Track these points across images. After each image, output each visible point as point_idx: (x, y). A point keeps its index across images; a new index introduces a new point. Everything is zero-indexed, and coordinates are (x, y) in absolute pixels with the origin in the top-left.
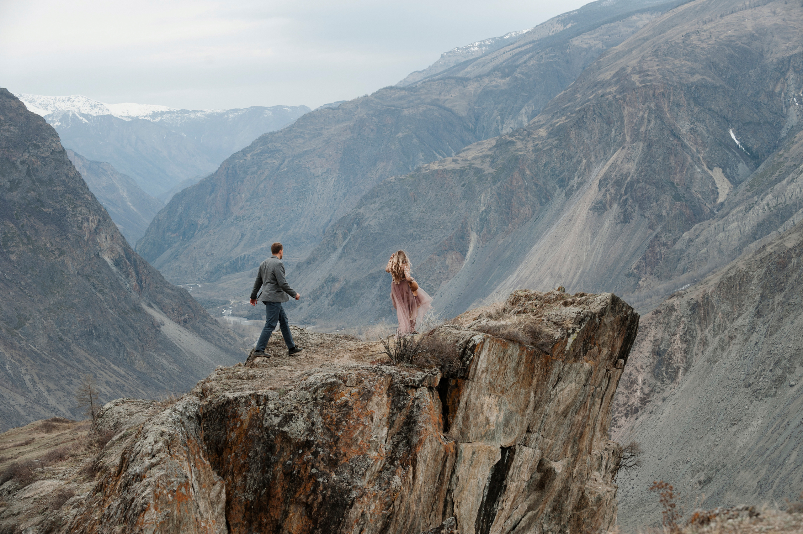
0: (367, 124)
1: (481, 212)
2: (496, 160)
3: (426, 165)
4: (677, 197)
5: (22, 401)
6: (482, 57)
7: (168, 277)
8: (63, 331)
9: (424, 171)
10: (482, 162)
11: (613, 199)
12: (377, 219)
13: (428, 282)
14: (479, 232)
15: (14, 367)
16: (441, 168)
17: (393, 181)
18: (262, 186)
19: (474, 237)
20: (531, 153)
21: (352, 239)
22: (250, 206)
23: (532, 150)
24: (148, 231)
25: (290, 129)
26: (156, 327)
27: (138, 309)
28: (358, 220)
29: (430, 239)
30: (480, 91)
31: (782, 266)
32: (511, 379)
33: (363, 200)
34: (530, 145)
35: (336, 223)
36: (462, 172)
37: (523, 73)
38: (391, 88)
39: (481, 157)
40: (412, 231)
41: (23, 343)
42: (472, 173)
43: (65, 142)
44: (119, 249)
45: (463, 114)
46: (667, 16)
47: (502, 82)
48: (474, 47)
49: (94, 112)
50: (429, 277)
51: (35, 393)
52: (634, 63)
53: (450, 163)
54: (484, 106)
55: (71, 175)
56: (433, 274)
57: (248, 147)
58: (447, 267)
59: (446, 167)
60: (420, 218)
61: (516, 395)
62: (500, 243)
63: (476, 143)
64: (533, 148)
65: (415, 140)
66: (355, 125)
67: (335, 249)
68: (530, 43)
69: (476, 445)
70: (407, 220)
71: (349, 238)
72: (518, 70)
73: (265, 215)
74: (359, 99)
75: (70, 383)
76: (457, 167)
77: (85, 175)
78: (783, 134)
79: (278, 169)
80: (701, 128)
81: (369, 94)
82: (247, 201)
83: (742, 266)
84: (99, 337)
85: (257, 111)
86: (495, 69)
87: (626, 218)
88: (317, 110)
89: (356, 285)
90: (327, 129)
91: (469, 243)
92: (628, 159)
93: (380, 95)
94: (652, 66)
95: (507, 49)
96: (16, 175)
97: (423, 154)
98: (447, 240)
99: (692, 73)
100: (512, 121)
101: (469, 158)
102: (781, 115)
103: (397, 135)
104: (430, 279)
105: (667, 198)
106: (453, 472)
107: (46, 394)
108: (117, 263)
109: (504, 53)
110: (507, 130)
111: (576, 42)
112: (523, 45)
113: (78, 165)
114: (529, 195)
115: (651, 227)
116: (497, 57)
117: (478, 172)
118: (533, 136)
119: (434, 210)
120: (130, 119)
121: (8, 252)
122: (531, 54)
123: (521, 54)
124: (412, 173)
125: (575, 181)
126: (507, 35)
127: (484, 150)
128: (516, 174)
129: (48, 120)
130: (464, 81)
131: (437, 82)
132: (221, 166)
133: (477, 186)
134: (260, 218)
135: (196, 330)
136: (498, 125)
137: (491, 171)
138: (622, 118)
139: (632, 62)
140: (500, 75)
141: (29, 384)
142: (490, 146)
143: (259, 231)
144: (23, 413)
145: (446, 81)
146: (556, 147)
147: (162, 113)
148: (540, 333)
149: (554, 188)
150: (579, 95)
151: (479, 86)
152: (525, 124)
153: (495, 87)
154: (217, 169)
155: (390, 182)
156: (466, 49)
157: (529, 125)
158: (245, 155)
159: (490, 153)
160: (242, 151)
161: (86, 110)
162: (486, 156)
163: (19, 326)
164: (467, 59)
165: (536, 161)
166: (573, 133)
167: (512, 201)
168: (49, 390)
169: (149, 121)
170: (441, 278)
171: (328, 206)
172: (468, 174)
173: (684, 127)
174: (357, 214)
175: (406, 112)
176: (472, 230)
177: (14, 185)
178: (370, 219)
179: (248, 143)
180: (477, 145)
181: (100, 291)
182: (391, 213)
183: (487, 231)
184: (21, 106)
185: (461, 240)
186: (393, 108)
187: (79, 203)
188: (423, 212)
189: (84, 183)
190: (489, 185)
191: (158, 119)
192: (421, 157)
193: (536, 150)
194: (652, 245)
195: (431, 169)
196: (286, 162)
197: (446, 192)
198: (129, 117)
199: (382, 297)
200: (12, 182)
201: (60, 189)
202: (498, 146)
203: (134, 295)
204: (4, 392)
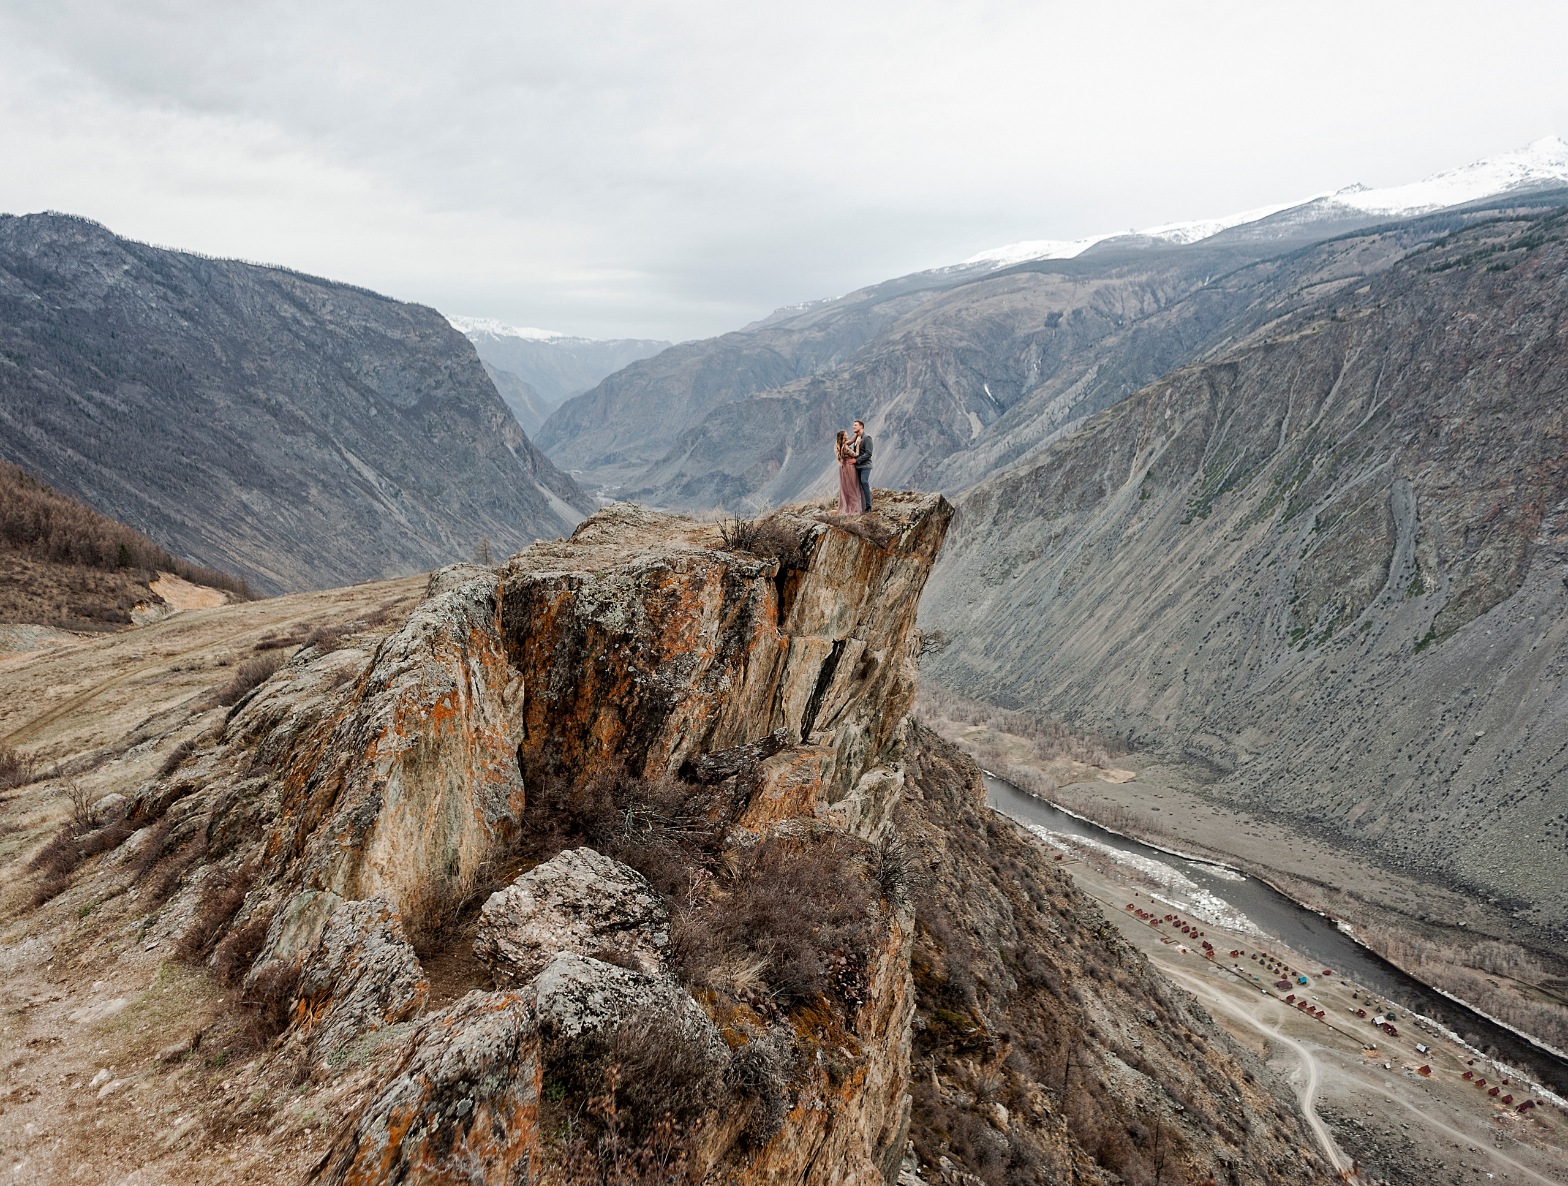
0: (715, 359)
1: (796, 432)
2: (809, 394)
3: (758, 393)
4: (942, 432)
5: (438, 551)
7: (556, 464)
8: (473, 500)
9: (755, 398)
10: (800, 394)
11: (895, 430)
12: (718, 432)
13: (754, 481)
14: (793, 447)
15: (432, 524)
16: (769, 396)
17: (732, 403)
18: (632, 400)
19: (789, 450)
20: (836, 390)
21: (698, 445)
22: (622, 414)
23: (838, 388)
24: (543, 428)
25: (656, 358)
26: (545, 501)
27: (533, 488)
28: (704, 432)
29: (757, 449)
30: (801, 340)
31: (1015, 489)
33: (709, 416)
34: (836, 385)
35: (687, 432)
36: (784, 401)
37: (835, 330)
39: (799, 391)
40: (743, 442)
41: (441, 507)
42: (791, 402)
43: (481, 354)
44: (519, 440)
45: (788, 357)
46: (945, 295)
47: (819, 335)
49: (505, 333)
52: (918, 328)
53: (776, 394)
54: (804, 352)
55: (484, 379)
56: (757, 476)
57: (623, 370)
58: (769, 471)
59: (772, 396)
60: (750, 433)
61: (852, 589)
62: (806, 458)
63: (796, 380)
65: (750, 374)
66: (705, 359)
67: (685, 451)
68: (842, 307)
70: (741, 434)
71: (696, 443)
72: (831, 327)
73: (633, 423)
75: (476, 540)
76: (781, 397)
77: (495, 381)
78: (1024, 391)
79: (645, 388)
80: (964, 382)
82: (620, 411)
83: (986, 488)
84: (500, 505)
85: (632, 343)
86: (814, 325)
87: (903, 445)
89: (699, 481)
91: (786, 454)
92: (908, 401)
93: (726, 337)
94: (932, 332)
95: (825, 310)
96: (440, 377)
97: (756, 384)
98: (770, 450)
99: (961, 339)
100: (824, 365)
101: (790, 391)
102: (1023, 377)
103: (737, 369)
104: (755, 479)
105: (934, 432)
108: (517, 451)
109: (822, 313)
110: (819, 372)
111: (876, 309)
112: (837, 308)
113: (490, 374)
115: (921, 453)
116: (816, 315)
117: (796, 402)
118: (838, 378)
119: (761, 427)
120: (533, 341)
121: (432, 436)
122: (842, 315)
123: (835, 315)
124: (747, 399)
125: (867, 414)
126: (825, 299)
127: (801, 385)
128: (824, 406)
129: (468, 336)
130: (790, 332)
131: (769, 331)
132: (601, 382)
133: (795, 412)
134: (629, 424)
135: (575, 505)
136: (813, 368)
137: (806, 401)
138: (905, 369)
139: (916, 327)
140: (818, 329)
141: (444, 539)
142: (806, 383)
145: (777, 331)
146: (855, 387)
147: (558, 338)
150: (875, 350)
151: (801, 336)
152: (834, 368)
153: (813, 338)
154: (598, 384)
155: (729, 404)
156: (793, 307)
157: (837, 369)
158: (620, 375)
159: (805, 388)
160: (618, 372)
161: (498, 331)
162: (803, 390)
163: (439, 493)
164: (793, 315)
165: (840, 397)
166: (869, 378)
169: (547, 343)
170: (764, 479)
171: (681, 419)
172: (788, 402)
173: (951, 380)
174: (703, 426)
175: (745, 352)
176: (789, 444)
177: (438, 384)
178: (712, 431)
179: (623, 366)
181: (503, 471)
182: (729, 428)
183: (800, 446)
184: (447, 322)
185: (780, 451)
186: (735, 348)
187: (489, 402)
188: (753, 429)
189: (494, 387)
190: (804, 412)
191: (554, 343)
192: (754, 387)
193: (840, 388)
194: (920, 466)
195: (761, 396)
196: (652, 383)
197: (772, 414)
198: (532, 339)
199: (718, 491)
200: (437, 382)
201: (475, 390)
202: (812, 383)
203: (530, 476)
204: (424, 543)
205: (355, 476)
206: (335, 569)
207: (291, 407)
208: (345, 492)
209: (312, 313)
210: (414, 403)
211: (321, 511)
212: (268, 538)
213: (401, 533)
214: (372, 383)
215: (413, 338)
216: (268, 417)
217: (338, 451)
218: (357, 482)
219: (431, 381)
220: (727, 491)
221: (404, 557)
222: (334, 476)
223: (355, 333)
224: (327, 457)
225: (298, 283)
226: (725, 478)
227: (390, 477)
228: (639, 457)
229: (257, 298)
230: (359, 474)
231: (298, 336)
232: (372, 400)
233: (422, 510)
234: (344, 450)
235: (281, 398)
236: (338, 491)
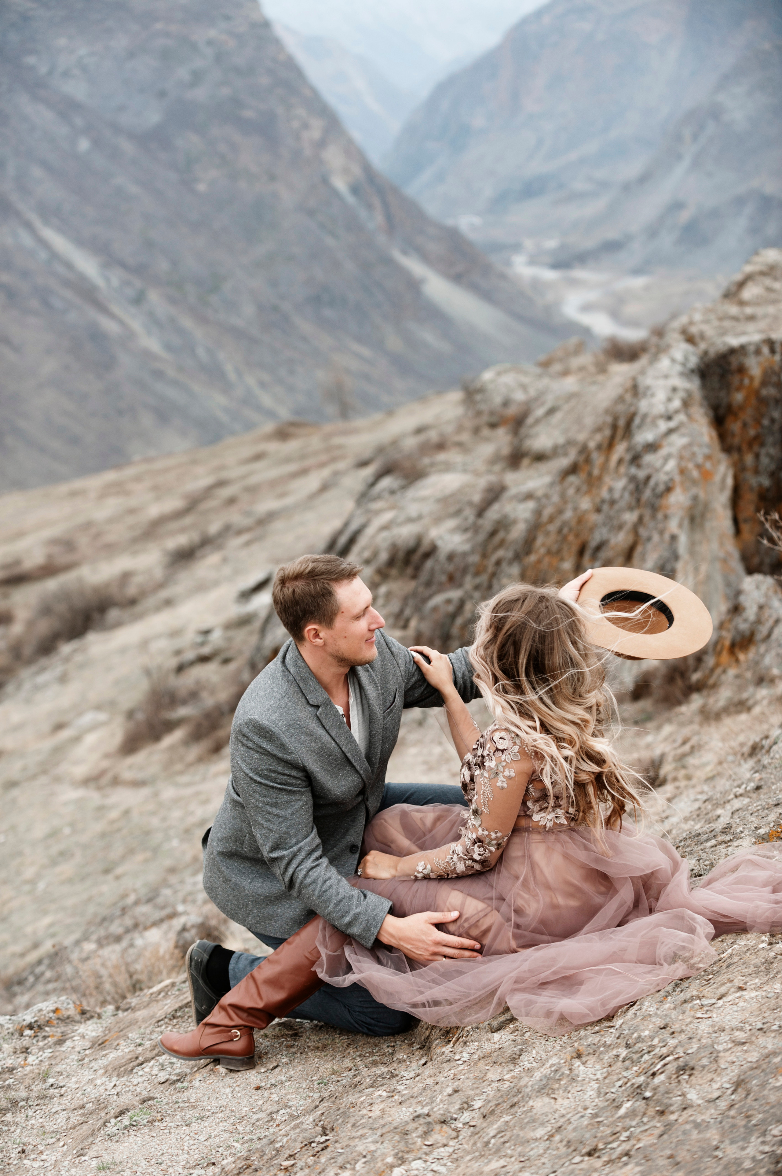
5: (222, 400)
7: (430, 210)
8: (278, 295)
12: (744, 111)
15: (207, 349)
21: (707, 143)
26: (414, 286)
27: (388, 261)
28: (715, 112)
33: (722, 80)
35: (681, 119)
44: (357, 170)
51: (242, 389)
55: (281, 59)
67: (679, 157)
71: (702, 141)
77: (302, 58)
79: (590, 37)
89: (714, 214)
96: (199, 63)
107: (258, 390)
108: (353, 193)
113: (291, 44)
121: (193, 179)
132: (505, 36)
134: (565, 114)
135: (475, 288)
141: (232, 376)
154: (500, 43)
158: (539, 18)
163: (215, 289)
168: (262, 385)
171: (670, 94)
174: (712, 103)
177: (197, 77)
178: (732, 110)
181: (331, 234)
187: (294, 101)
189: (301, 71)
196: (602, 27)
200: (194, 74)
201: (264, 81)
203: (382, 239)
204: (197, 388)
205: (61, 270)
206: (42, 450)
208: (45, 302)
210: (155, 119)
213: (152, 373)
214: (78, 90)
217: (28, 226)
218: (67, 283)
219: (183, 73)
222: (25, 274)
224: (9, 241)
227: (123, 265)
228: (589, 179)
230: (69, 266)
232: (79, 122)
233: (187, 322)
234: (38, 224)
236: (34, 303)
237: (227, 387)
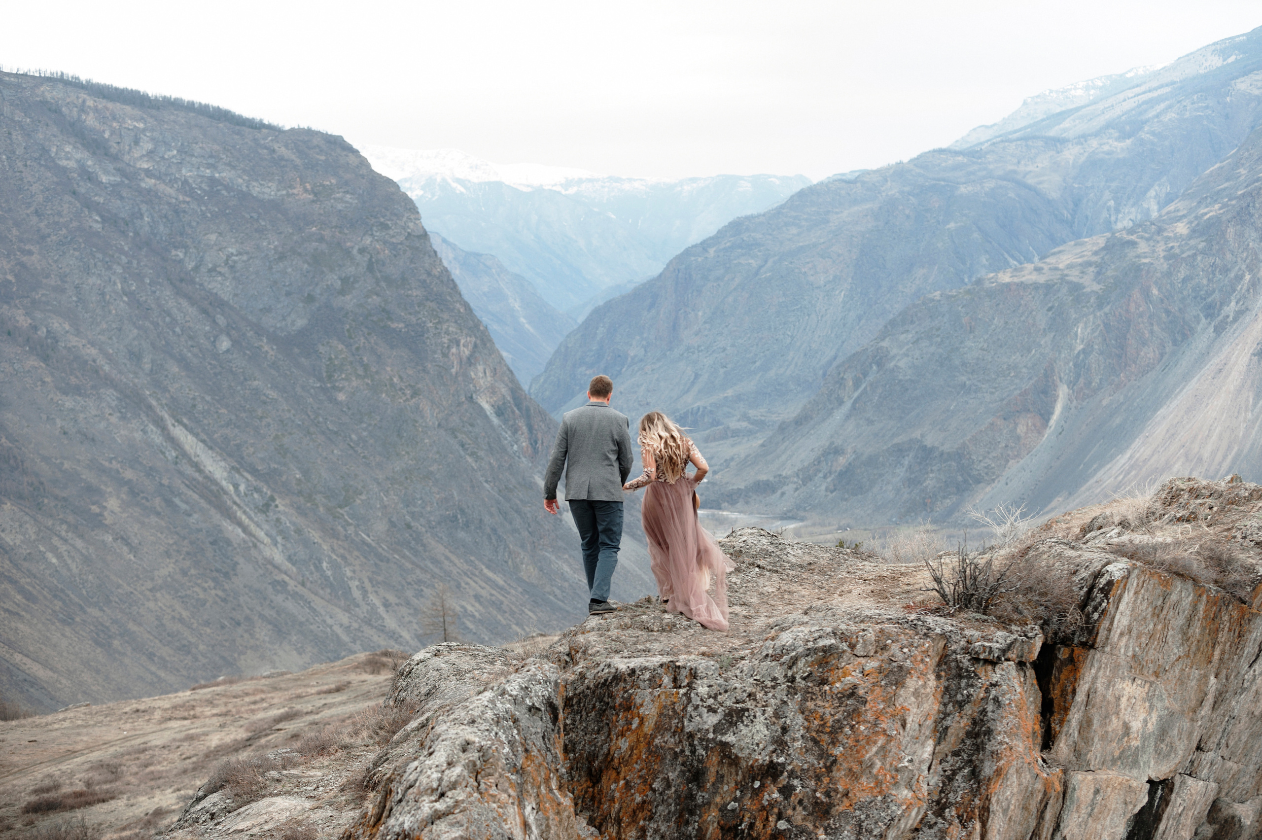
0: (901, 207)
1: (1076, 352)
2: (1104, 270)
3: (992, 275)
5: (344, 618)
6: (1088, 106)
8: (412, 514)
9: (987, 285)
10: (1083, 272)
12: (910, 358)
13: (987, 460)
14: (1071, 384)
15: (334, 565)
16: (1016, 280)
17: (938, 298)
18: (730, 299)
19: (1063, 392)
20: (1162, 260)
21: (868, 389)
22: (710, 330)
23: (1164, 257)
24: (550, 363)
25: (779, 211)
28: (880, 359)
29: (992, 393)
30: (1083, 159)
32: (1175, 649)
33: (889, 327)
34: (1161, 249)
35: (844, 362)
36: (1048, 288)
37: (1153, 133)
38: (941, 151)
39: (1081, 265)
40: (964, 378)
41: (351, 530)
42: (1065, 290)
43: (428, 222)
44: (504, 391)
45: (1054, 195)
47: (1119, 147)
48: (1075, 89)
49: (476, 178)
50: (989, 453)
51: (365, 608)
53: (1030, 273)
54: (1089, 184)
55: (436, 272)
56: (994, 449)
57: (711, 238)
58: (1018, 438)
59: (1023, 279)
60: (978, 359)
61: (1182, 681)
62: (1105, 403)
63: (1073, 243)
64: (1165, 253)
65: (976, 235)
66: (880, 208)
67: (841, 402)
68: (1167, 85)
69: (1102, 775)
70: (957, 362)
71: (863, 386)
72: (1146, 128)
73: (733, 346)
74: (889, 168)
75: (419, 594)
76: (1042, 279)
77: (456, 272)
79: (757, 273)
81: (906, 160)
82: (705, 322)
84: (467, 525)
85: (727, 183)
86: (1109, 126)
88: (822, 183)
89: (872, 462)
90: (837, 213)
91: (1055, 401)
93: (922, 161)
95: (1130, 93)
96: (351, 270)
97: (988, 256)
98: (1020, 395)
100: (1133, 210)
101: (1061, 266)
103: (948, 226)
104: (990, 456)
106: (1057, 828)
107: (381, 610)
108: (500, 412)
109: (1125, 100)
110: (1123, 223)
111: (1242, 85)
112: (1156, 89)
113: (447, 258)
114: (1156, 328)
116: (1112, 106)
117: (1076, 288)
118: (1165, 234)
119: (1001, 346)
120: (529, 190)
121: (334, 388)
122: (1167, 103)
123: (1152, 102)
124: (969, 287)
125: (1231, 308)
126: (1129, 71)
127: (1085, 253)
128: (1136, 294)
129: (404, 187)
130: (1058, 143)
131: (1014, 143)
132: (668, 265)
133: (1072, 311)
134: (724, 349)
136: (1110, 215)
137: (1096, 287)
140: (1117, 135)
141: (357, 594)
142: (1095, 248)
143: (722, 371)
144: (345, 638)
145: (1030, 143)
146: (1203, 252)
147: (580, 181)
148: (1230, 561)
149: (1197, 319)
150: (1243, 171)
151: (1082, 151)
152: (1155, 215)
153: (1109, 153)
154: (661, 271)
155: (933, 300)
156: (1063, 92)
157: (1161, 216)
158: (705, 250)
159: (1095, 259)
160: (701, 243)
161: (463, 173)
162: (1089, 264)
163: (347, 503)
164: (1063, 109)
165: (1169, 274)
166: (1231, 232)
167: (1128, 336)
168: (386, 605)
169: (559, 193)
170: (1008, 455)
171: (833, 335)
172: (1059, 291)
174: (878, 349)
175: (963, 190)
176: (1061, 381)
177: (347, 283)
178: (898, 358)
179: (712, 231)
180: (1075, 245)
181: (472, 454)
182: (932, 349)
183: (1085, 383)
184: (364, 163)
185: (1042, 396)
186: (943, 183)
187: (445, 316)
188: (984, 350)
189: (455, 286)
190: (1092, 309)
191: (572, 191)
192: (984, 261)
193: (1170, 256)
195: (999, 281)
196: (770, 263)
197: (1022, 319)
198: (528, 186)
199: (912, 482)
200: (345, 280)
201: (417, 293)
202: (1108, 248)
203: (525, 462)
204: (318, 603)
205: (189, 471)
206: (151, 656)
207: (74, 341)
208: (169, 502)
209: (115, 158)
210: (301, 323)
211: (126, 541)
212: (30, 597)
213: (275, 583)
214: (222, 287)
215: (301, 194)
216: (33, 362)
217: (159, 423)
218: (192, 484)
220: (930, 482)
221: (280, 632)
222: (150, 472)
223: (191, 193)
224: (138, 435)
225: (90, 103)
226: (926, 454)
227: (254, 471)
228: (745, 417)
229: (17, 136)
230: (197, 467)
231: (89, 205)
232: (221, 320)
233: (315, 535)
234: (169, 421)
235: (58, 325)
236: (157, 502)
237: (350, 606)
